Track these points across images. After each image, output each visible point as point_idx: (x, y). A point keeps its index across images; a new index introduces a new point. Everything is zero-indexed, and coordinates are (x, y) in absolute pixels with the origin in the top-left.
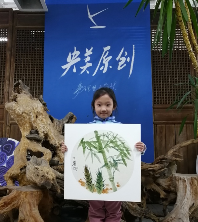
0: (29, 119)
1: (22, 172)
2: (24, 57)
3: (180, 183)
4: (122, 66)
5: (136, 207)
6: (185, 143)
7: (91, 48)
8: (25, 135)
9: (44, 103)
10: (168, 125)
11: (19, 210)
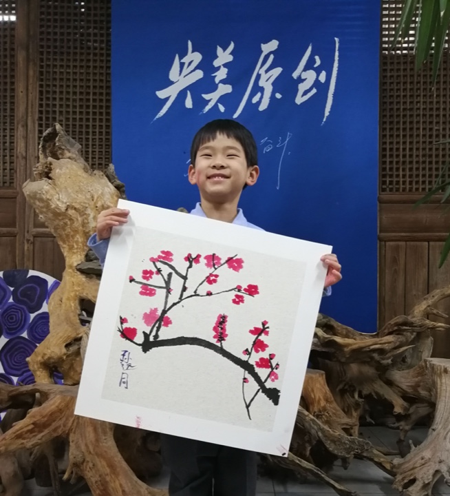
0: (84, 224)
1: (69, 353)
2: (62, 66)
3: (443, 381)
4: (305, 93)
5: (339, 435)
8: (75, 264)
9: (119, 185)
10: (412, 243)
11: (71, 440)
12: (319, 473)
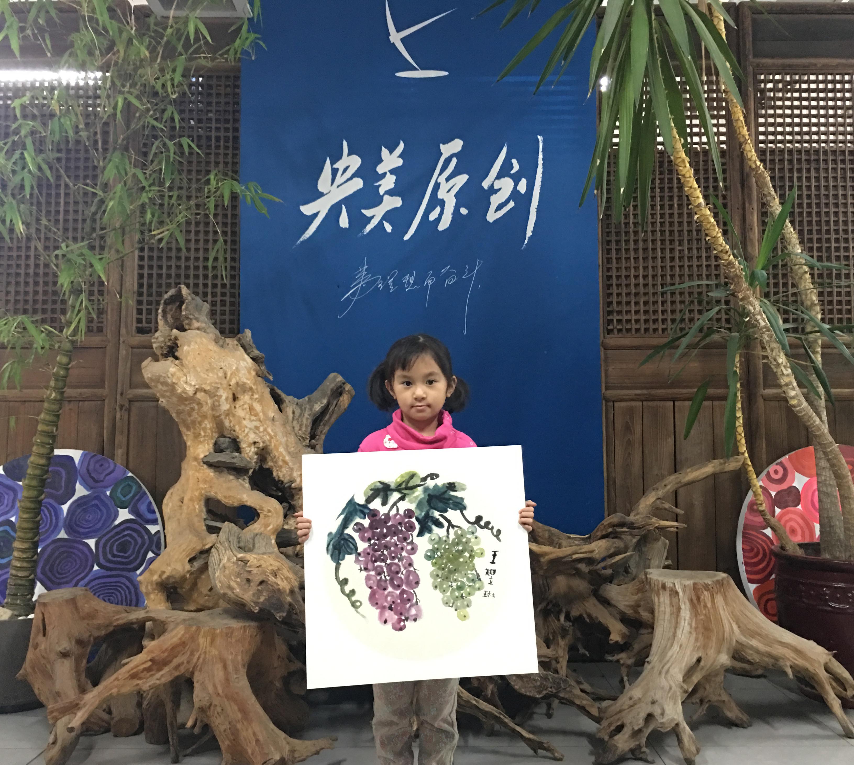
0: (214, 408)
1: (193, 569)
3: (662, 600)
4: (500, 207)
6: (696, 470)
7: (399, 143)
8: (202, 456)
9: (257, 356)
10: (650, 404)
11: (195, 680)
12: (502, 717)
